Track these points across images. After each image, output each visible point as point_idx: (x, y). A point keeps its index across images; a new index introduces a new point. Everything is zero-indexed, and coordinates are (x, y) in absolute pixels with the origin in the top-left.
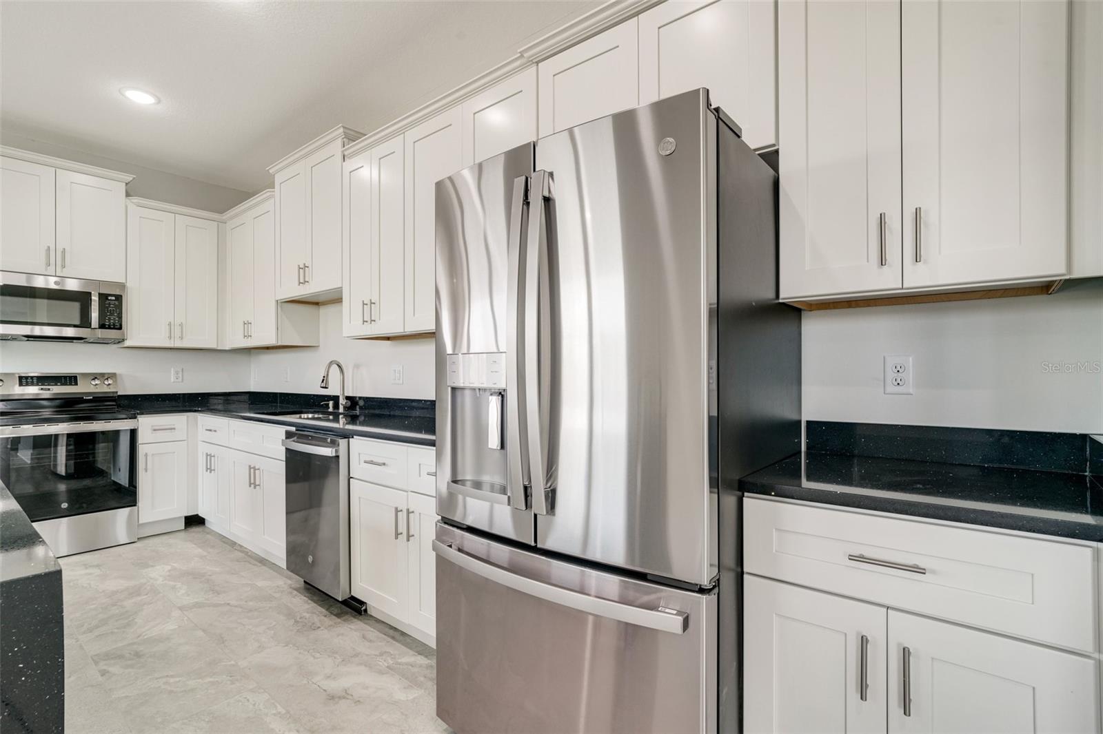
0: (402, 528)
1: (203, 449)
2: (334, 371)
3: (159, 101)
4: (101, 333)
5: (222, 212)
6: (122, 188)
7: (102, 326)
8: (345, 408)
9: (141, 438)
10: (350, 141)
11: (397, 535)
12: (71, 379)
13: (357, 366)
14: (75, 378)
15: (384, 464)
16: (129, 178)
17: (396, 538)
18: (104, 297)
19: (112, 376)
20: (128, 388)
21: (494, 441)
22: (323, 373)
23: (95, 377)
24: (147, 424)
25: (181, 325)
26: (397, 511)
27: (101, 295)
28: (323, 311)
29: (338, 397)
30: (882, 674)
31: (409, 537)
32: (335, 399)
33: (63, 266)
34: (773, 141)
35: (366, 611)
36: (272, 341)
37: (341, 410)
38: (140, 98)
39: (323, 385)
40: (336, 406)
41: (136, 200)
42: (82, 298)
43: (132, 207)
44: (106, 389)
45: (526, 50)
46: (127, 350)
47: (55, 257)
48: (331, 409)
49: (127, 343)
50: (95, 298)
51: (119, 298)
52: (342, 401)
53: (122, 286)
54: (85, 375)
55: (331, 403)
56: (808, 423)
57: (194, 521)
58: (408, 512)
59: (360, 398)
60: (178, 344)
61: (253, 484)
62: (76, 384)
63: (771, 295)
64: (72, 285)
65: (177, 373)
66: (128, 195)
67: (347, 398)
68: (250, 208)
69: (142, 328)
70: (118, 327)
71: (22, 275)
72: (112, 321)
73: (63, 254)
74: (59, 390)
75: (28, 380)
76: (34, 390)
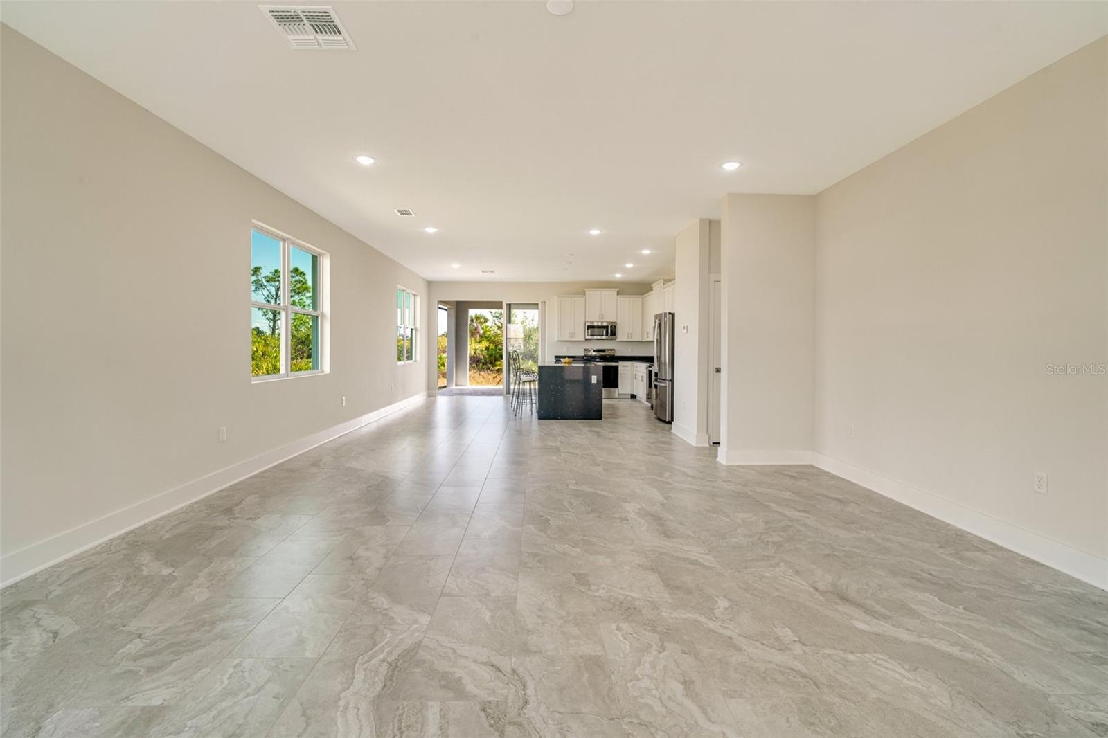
1: (635, 373)
3: (622, 275)
4: (611, 337)
5: (642, 296)
6: (616, 293)
7: (611, 335)
9: (620, 368)
12: (603, 351)
14: (606, 350)
16: (618, 290)
18: (611, 327)
19: (614, 350)
20: (618, 354)
23: (609, 350)
24: (621, 364)
25: (631, 334)
33: (603, 319)
38: (617, 275)
41: (619, 296)
42: (607, 327)
43: (618, 298)
44: (611, 353)
46: (617, 342)
47: (601, 316)
49: (618, 340)
50: (609, 327)
51: (615, 326)
53: (616, 323)
57: (633, 397)
60: (631, 340)
62: (607, 352)
64: (605, 324)
66: (618, 294)
68: (649, 294)
69: (621, 335)
70: (615, 335)
71: (593, 322)
72: (613, 333)
73: (603, 315)
74: (601, 354)
75: (595, 350)
76: (596, 354)
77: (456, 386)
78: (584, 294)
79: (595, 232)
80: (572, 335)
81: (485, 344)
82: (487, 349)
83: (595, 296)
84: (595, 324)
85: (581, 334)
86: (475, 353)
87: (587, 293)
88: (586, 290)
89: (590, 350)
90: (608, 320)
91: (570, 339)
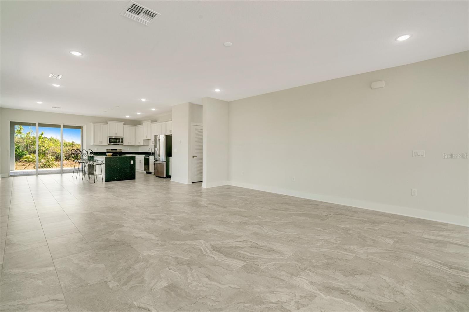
2: (150, 149)
4: (121, 144)
5: (135, 125)
6: (123, 124)
10: (152, 122)
12: (116, 150)
16: (124, 122)
18: (121, 139)
19: (121, 149)
20: (123, 151)
23: (119, 149)
25: (130, 142)
28: (149, 140)
32: (151, 153)
36: (143, 145)
39: (149, 151)
41: (125, 125)
43: (124, 127)
44: (120, 151)
46: (123, 146)
47: (116, 134)
50: (120, 139)
51: (123, 139)
53: (123, 137)
60: (129, 145)
61: (140, 162)
64: (118, 138)
65: (129, 149)
66: (124, 124)
68: (139, 126)
69: (126, 143)
70: (123, 143)
71: (112, 137)
72: (122, 142)
73: (117, 133)
74: (115, 151)
75: (112, 150)
76: (113, 151)
78: (107, 123)
79: (144, 100)
80: (101, 142)
83: (113, 124)
85: (106, 142)
87: (109, 123)
88: (107, 121)
89: (109, 149)
90: (119, 135)
91: (100, 144)
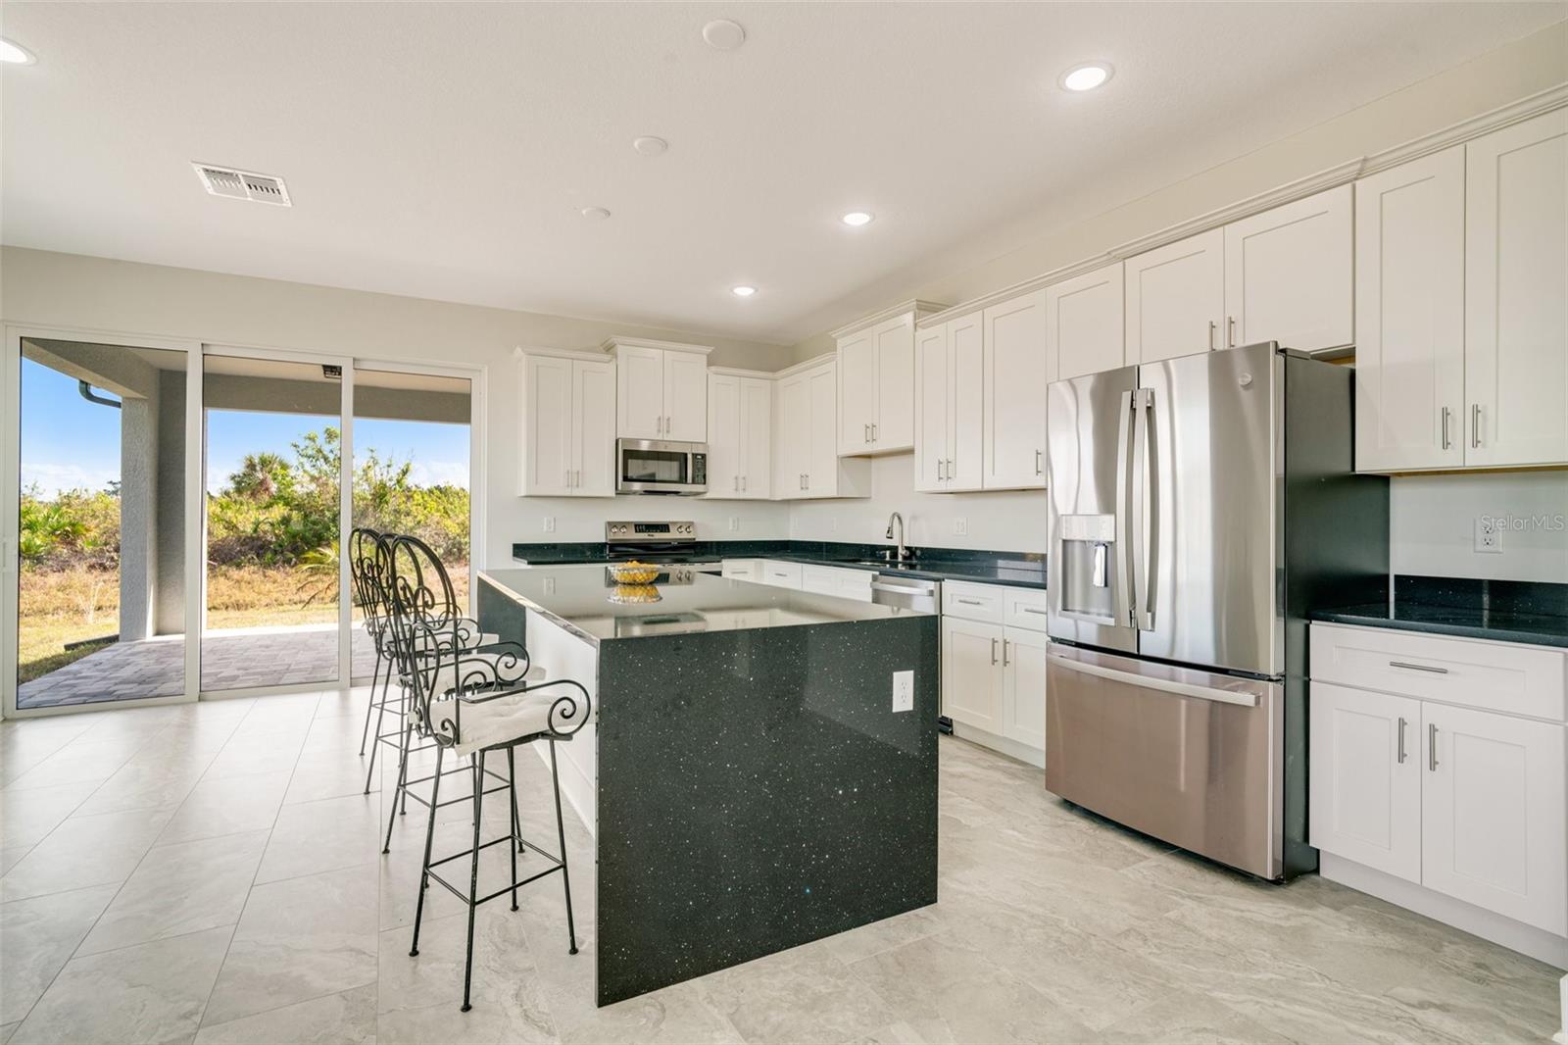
0: (999, 656)
3: (756, 291)
4: (692, 488)
5: (774, 370)
6: (705, 359)
7: (693, 481)
8: (905, 558)
10: (922, 312)
11: (994, 661)
12: (665, 529)
13: (914, 518)
14: (668, 526)
15: (978, 603)
16: (709, 350)
17: (993, 664)
18: (695, 456)
19: (690, 525)
20: (702, 536)
21: (1098, 579)
22: (888, 525)
23: (680, 526)
25: (745, 479)
26: (994, 641)
27: (693, 454)
28: (875, 464)
29: (897, 547)
30: (1416, 744)
31: (1006, 663)
33: (668, 432)
34: (1350, 342)
35: (952, 732)
37: (900, 559)
38: (744, 292)
39: (889, 535)
40: (894, 555)
41: (713, 368)
42: (682, 458)
43: (712, 377)
44: (685, 536)
45: (1113, 251)
46: (705, 503)
47: (664, 423)
48: (888, 559)
49: (707, 496)
50: (689, 458)
51: (704, 456)
52: (901, 552)
53: (705, 444)
54: (675, 523)
55: (888, 553)
56: (1397, 577)
58: (1005, 642)
59: (916, 548)
60: (741, 496)
62: (669, 531)
63: (1346, 468)
64: (675, 448)
65: (734, 522)
66: (709, 364)
67: (907, 548)
68: (807, 369)
69: (719, 485)
70: (704, 482)
71: (637, 441)
72: (701, 477)
73: (668, 419)
74: (658, 536)
75: (640, 527)
76: (644, 536)
77: (158, 633)
78: (609, 349)
80: (575, 477)
81: (279, 511)
82: (286, 521)
83: (647, 361)
84: (645, 446)
85: (603, 480)
86: (255, 531)
87: (620, 349)
88: (615, 339)
89: (624, 525)
90: (682, 435)
91: (568, 494)
